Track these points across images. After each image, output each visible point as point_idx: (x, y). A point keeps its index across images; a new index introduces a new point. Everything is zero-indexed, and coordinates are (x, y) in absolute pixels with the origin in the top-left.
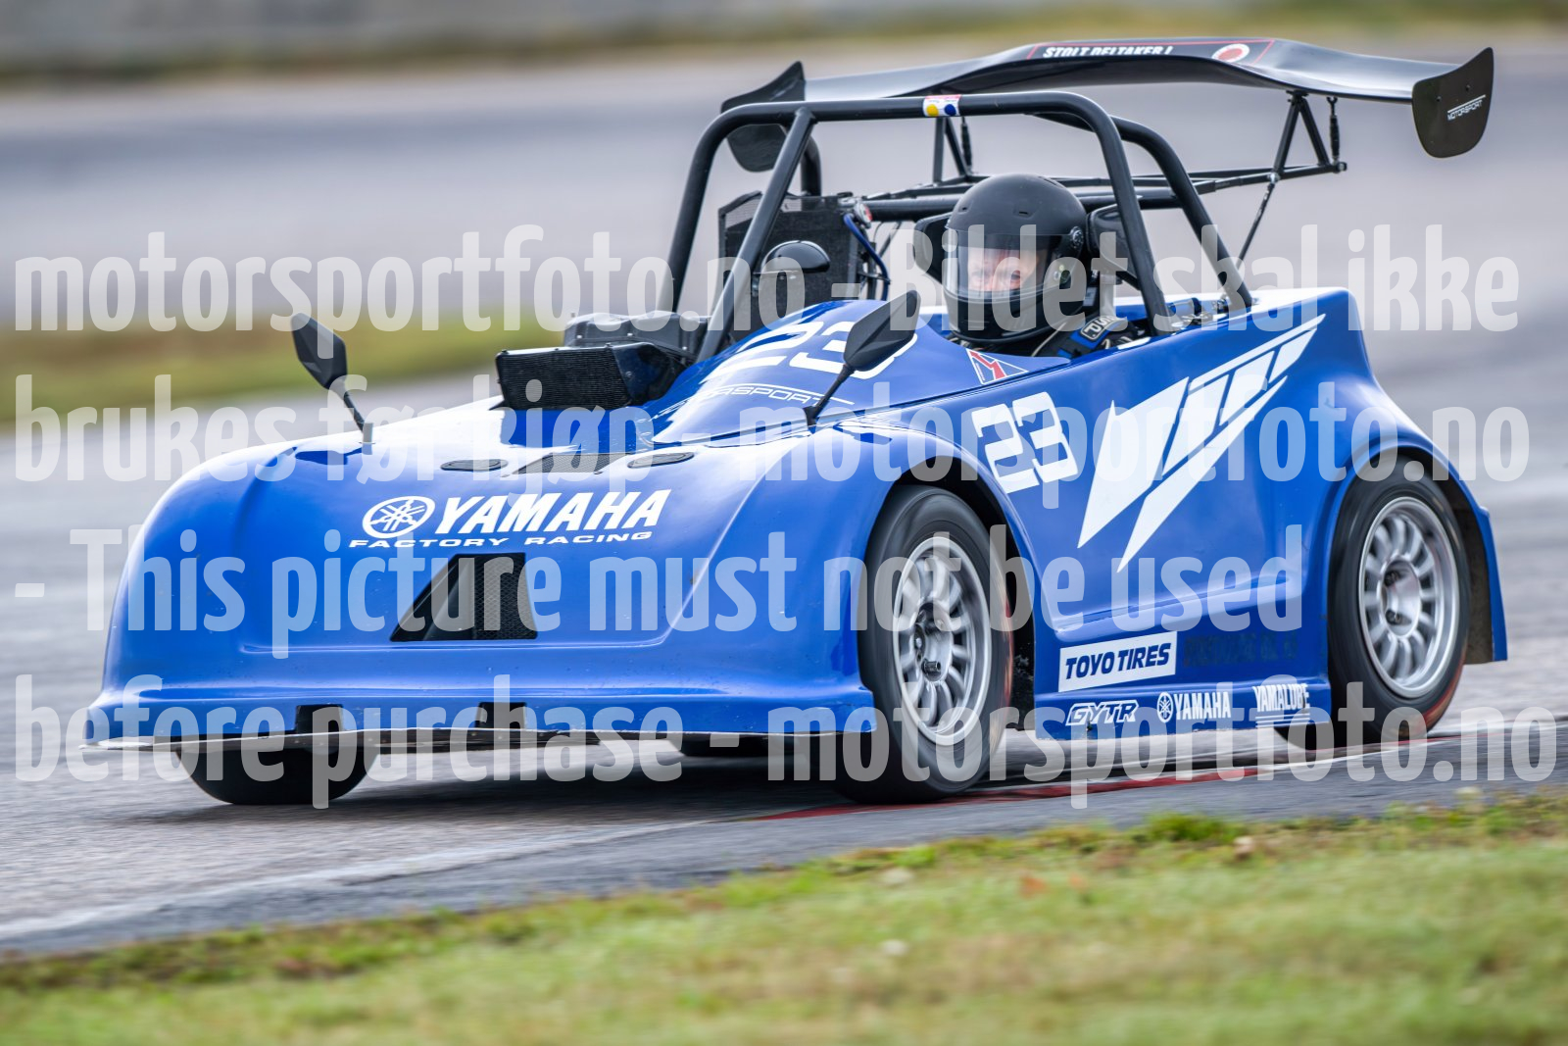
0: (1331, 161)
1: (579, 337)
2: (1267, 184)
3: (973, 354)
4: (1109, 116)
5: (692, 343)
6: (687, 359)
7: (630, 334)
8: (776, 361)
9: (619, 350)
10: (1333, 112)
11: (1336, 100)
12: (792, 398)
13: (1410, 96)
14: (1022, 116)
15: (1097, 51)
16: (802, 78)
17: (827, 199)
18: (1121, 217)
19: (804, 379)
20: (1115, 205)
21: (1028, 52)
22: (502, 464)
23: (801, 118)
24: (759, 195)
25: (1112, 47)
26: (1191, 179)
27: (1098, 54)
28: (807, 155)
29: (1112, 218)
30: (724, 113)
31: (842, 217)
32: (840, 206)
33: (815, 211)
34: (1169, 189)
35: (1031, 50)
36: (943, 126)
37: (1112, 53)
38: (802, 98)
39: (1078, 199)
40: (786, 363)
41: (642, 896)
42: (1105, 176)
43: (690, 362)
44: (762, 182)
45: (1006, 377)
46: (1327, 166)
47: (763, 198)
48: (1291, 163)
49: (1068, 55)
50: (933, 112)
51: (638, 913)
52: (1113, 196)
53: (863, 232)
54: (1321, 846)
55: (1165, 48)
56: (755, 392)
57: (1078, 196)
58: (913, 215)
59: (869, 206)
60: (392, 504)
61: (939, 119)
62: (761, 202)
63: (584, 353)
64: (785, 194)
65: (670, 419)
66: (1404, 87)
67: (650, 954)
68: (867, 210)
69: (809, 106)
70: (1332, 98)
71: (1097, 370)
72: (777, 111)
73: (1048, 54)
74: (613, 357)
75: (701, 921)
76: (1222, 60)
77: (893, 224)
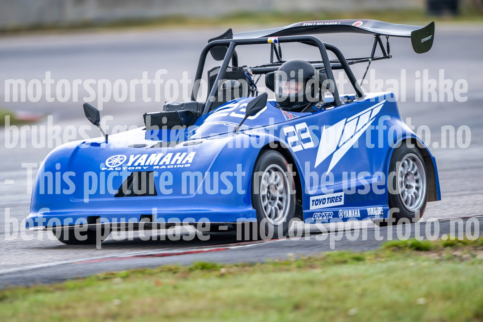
0: (387, 55)
1: (168, 109)
2: (369, 62)
3: (283, 112)
4: (322, 42)
5: (201, 110)
6: (199, 114)
7: (182, 108)
8: (226, 115)
9: (179, 112)
10: (388, 41)
11: (388, 37)
12: (231, 125)
13: (410, 35)
14: (296, 43)
15: (318, 24)
16: (232, 33)
17: (239, 67)
18: (326, 72)
19: (234, 120)
20: (324, 68)
21: (298, 24)
22: (146, 145)
23: (232, 44)
24: (220, 67)
25: (322, 23)
26: (346, 61)
27: (318, 25)
28: (233, 55)
29: (323, 72)
30: (209, 43)
31: (244, 73)
32: (243, 70)
33: (236, 71)
34: (340, 63)
35: (299, 24)
36: (273, 46)
37: (323, 24)
38: (232, 39)
39: (314, 67)
40: (229, 115)
41: (40, 286)
42: (321, 60)
43: (200, 115)
44: (221, 63)
45: (293, 118)
46: (386, 56)
47: (221, 68)
48: (376, 56)
49: (310, 25)
50: (270, 42)
51: (38, 291)
52: (324, 66)
53: (250, 77)
54: (246, 271)
55: (338, 23)
56: (220, 123)
57: (314, 66)
58: (265, 72)
59: (252, 70)
60: (114, 157)
61: (272, 44)
62: (220, 69)
63: (169, 113)
64: (228, 66)
65: (195, 132)
66: (409, 33)
67: (42, 304)
68: (251, 71)
69: (234, 40)
70: (387, 37)
71: (320, 116)
72: (225, 42)
73: (304, 25)
74: (178, 114)
75: (58, 294)
76: (355, 26)
77: (259, 75)
